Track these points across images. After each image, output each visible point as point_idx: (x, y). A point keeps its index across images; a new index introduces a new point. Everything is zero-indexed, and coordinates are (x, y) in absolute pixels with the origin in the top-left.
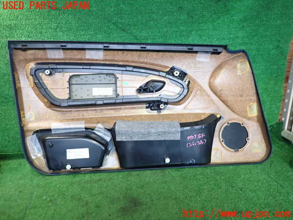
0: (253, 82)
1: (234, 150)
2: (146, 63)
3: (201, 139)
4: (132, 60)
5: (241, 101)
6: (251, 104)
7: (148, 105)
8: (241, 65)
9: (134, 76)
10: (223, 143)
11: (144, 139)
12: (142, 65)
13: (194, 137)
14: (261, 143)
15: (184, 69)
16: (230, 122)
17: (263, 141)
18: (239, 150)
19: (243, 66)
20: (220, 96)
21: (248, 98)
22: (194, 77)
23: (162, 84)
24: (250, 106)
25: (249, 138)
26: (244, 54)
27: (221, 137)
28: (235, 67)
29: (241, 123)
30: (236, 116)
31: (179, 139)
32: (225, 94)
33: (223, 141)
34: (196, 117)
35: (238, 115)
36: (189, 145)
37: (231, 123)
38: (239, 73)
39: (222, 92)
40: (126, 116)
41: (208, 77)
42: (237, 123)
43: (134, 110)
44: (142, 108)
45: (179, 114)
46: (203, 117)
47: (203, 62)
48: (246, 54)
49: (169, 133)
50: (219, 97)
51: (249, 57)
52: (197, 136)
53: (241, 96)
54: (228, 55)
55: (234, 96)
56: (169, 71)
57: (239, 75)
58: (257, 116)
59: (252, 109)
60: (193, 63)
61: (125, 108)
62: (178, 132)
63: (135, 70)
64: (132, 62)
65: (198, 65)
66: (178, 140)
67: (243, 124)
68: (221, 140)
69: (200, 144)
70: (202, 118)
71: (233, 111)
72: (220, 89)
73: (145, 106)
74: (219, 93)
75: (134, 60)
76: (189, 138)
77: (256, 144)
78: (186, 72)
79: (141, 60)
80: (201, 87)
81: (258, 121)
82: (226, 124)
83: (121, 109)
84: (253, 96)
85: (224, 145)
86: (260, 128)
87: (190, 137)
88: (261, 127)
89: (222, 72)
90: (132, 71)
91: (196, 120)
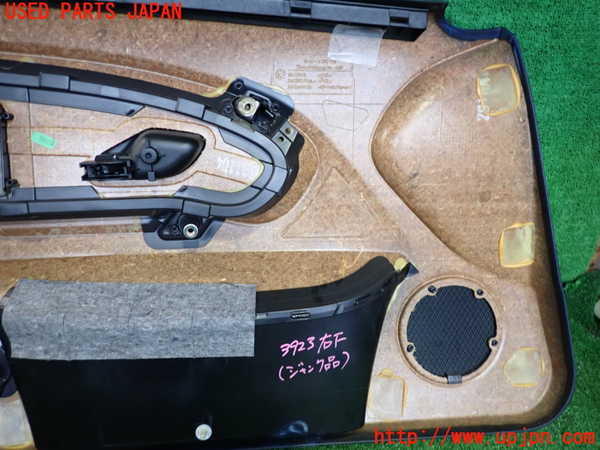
0: (529, 150)
1: (445, 380)
2: (133, 62)
3: (331, 351)
4: (73, 45)
5: (481, 215)
6: (516, 225)
7: (146, 220)
8: (492, 84)
9: (79, 112)
10: (410, 355)
11: (115, 356)
12: (119, 70)
13: (307, 345)
14: (536, 356)
15: (281, 89)
16: (438, 285)
17: (545, 348)
18: (464, 378)
19: (496, 91)
20: (410, 197)
21: (505, 205)
22: (319, 124)
23: (186, 147)
24: (512, 233)
25: (497, 338)
26: (504, 45)
27: (404, 336)
28: (470, 91)
29: (475, 288)
30: (460, 265)
31: (250, 353)
32: (427, 188)
33: (409, 349)
34: (322, 270)
35: (468, 260)
36: (286, 373)
37: (441, 289)
38: (482, 113)
39: (415, 181)
40: (64, 260)
41: (370, 125)
42: (463, 288)
43: (98, 238)
44: (127, 229)
45: (261, 256)
46: (345, 270)
47: (352, 66)
48: (514, 45)
49: (212, 333)
50: (407, 197)
51: (523, 55)
52: (318, 342)
53: (484, 198)
54: (447, 44)
55: (456, 196)
56: (224, 96)
57: (482, 123)
58: (532, 266)
59: (518, 244)
60: (316, 69)
61: (64, 231)
62: (246, 330)
63: (77, 86)
64: (73, 53)
65: (336, 80)
66: (245, 359)
67: (481, 293)
68: (406, 344)
69: (327, 367)
70: (343, 273)
71: (453, 249)
72: (409, 170)
73: (137, 222)
74: (405, 186)
75: (81, 46)
76: (286, 348)
77: (518, 359)
78: (288, 102)
79: (109, 48)
80: (344, 162)
81: (534, 284)
82: (425, 292)
83: (46, 231)
84: (526, 199)
85: (416, 363)
86: (535, 307)
87: (290, 346)
88: (540, 302)
89: (421, 108)
90: (68, 91)
91: (319, 280)
